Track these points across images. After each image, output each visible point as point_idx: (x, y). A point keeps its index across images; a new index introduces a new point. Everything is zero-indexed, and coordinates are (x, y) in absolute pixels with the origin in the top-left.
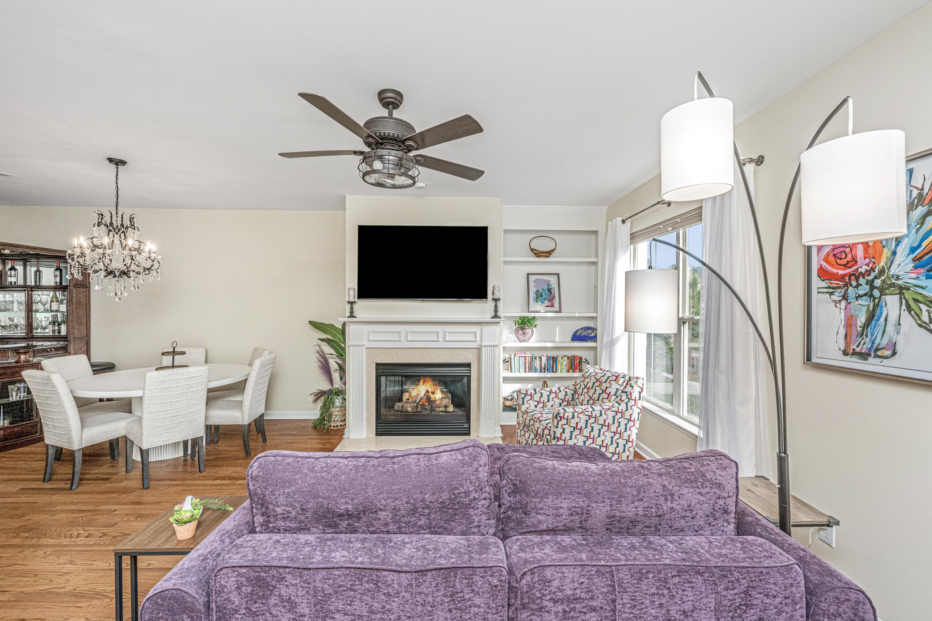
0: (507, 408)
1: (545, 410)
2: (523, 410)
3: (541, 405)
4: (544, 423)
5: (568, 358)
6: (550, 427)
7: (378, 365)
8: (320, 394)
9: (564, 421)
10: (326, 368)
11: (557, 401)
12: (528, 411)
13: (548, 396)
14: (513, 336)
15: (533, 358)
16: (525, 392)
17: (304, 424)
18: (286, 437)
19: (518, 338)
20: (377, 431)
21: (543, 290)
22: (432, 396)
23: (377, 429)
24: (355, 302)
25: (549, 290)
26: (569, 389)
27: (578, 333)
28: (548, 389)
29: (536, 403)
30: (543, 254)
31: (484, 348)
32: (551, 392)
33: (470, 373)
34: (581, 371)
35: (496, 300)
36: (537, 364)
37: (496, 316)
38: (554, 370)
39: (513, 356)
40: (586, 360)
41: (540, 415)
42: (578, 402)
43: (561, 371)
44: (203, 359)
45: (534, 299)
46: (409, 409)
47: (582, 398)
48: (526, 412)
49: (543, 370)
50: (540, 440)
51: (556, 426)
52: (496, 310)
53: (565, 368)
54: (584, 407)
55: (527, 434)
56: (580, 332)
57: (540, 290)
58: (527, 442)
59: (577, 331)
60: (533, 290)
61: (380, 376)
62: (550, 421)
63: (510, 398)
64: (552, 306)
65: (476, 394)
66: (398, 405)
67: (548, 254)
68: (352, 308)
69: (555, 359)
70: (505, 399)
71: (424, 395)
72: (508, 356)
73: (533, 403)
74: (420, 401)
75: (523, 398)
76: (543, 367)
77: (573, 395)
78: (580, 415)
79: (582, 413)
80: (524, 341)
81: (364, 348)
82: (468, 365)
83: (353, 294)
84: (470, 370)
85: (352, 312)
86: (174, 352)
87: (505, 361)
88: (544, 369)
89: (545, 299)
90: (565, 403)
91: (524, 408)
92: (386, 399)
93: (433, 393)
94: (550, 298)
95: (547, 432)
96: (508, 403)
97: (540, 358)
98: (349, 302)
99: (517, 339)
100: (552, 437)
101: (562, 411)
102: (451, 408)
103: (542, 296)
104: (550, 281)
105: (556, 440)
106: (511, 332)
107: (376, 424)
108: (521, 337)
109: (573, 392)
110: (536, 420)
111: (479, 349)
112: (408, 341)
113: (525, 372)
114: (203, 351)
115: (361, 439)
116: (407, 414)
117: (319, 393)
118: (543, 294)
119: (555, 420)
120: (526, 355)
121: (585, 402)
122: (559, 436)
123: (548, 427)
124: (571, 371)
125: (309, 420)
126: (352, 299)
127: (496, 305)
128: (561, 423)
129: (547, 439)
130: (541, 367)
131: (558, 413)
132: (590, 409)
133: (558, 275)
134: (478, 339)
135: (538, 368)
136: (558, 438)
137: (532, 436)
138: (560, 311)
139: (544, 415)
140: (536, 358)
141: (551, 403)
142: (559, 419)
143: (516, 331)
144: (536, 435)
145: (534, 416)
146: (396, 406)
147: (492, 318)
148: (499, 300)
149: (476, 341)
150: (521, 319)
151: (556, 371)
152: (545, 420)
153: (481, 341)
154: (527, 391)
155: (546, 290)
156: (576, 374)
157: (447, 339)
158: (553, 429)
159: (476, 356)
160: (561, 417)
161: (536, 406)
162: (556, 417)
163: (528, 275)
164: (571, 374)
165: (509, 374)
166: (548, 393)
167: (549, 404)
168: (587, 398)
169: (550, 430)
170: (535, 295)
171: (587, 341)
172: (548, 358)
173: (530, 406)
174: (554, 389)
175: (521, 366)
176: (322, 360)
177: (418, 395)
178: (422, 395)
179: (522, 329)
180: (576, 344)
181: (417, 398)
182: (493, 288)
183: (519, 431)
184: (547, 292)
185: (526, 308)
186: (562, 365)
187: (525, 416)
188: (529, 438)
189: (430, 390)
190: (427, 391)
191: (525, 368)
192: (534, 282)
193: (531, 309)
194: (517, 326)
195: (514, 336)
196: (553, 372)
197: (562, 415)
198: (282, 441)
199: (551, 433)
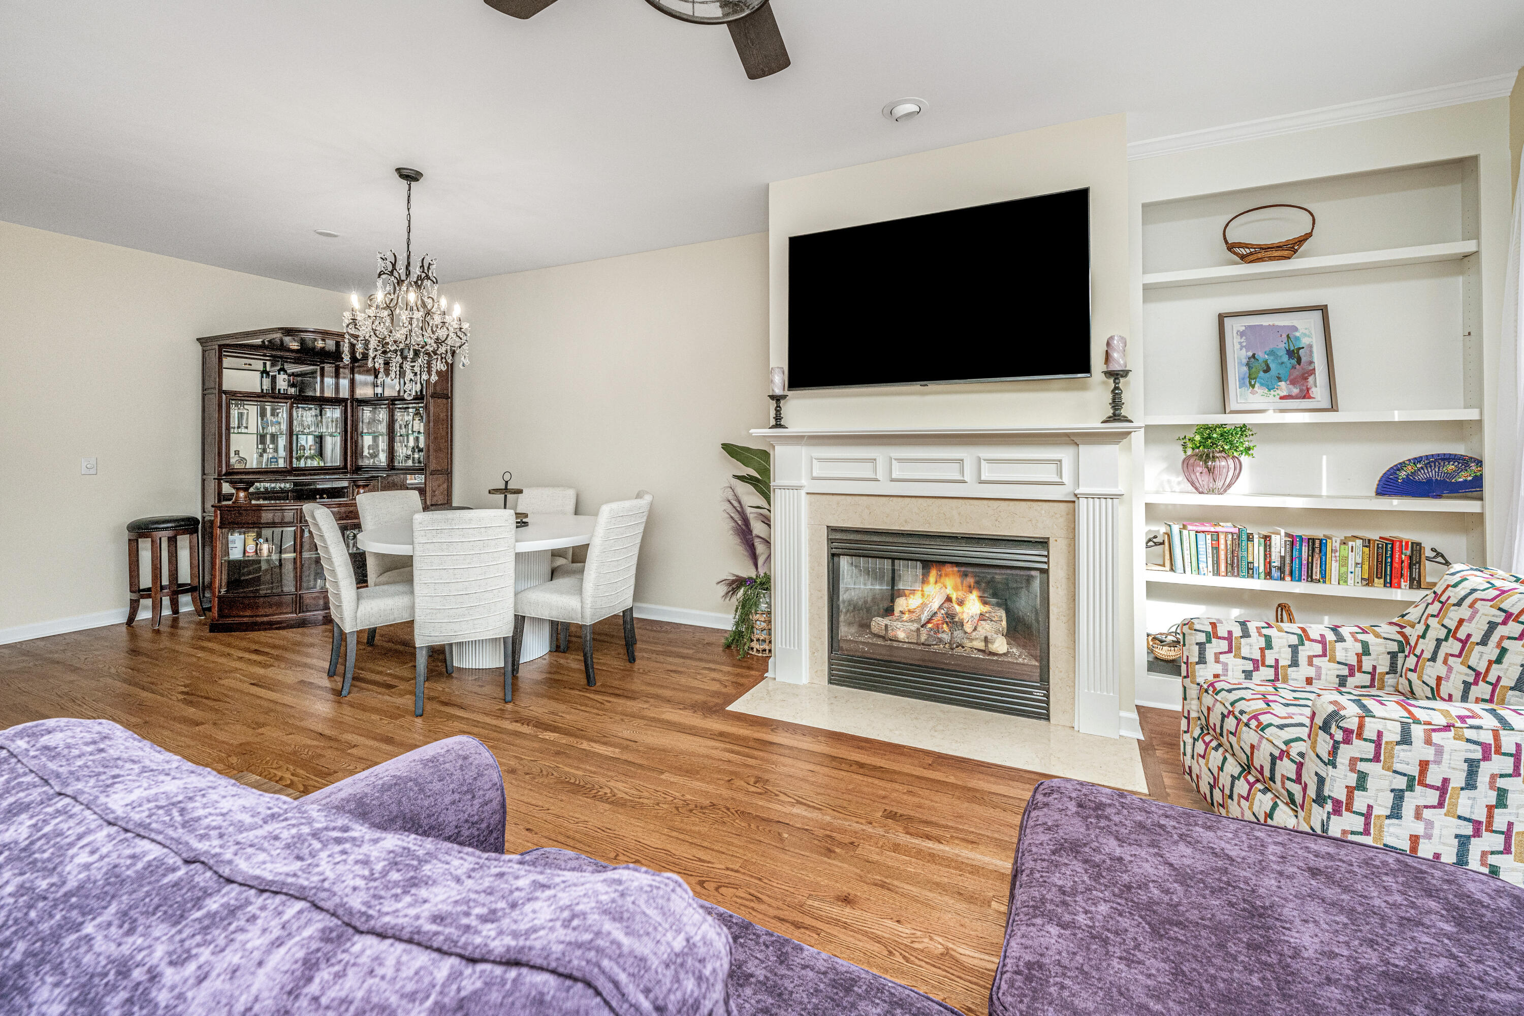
0: (1159, 665)
1: (1282, 693)
2: (1200, 680)
3: (1266, 673)
4: (1280, 737)
5: (1367, 543)
6: (1301, 755)
7: (832, 529)
8: (736, 583)
9: (1361, 748)
10: (744, 532)
11: (1330, 671)
12: (1218, 686)
13: (1294, 649)
14: (1178, 481)
15: (1241, 539)
16: (1209, 629)
17: (708, 638)
18: (671, 659)
19: (1193, 484)
20: (830, 675)
21: (1272, 353)
22: (958, 608)
23: (830, 669)
24: (784, 397)
25: (1294, 354)
26: (1377, 636)
27: (1403, 474)
28: (1294, 628)
29: (1249, 666)
30: (1269, 254)
31: (1083, 502)
32: (1304, 636)
33: (1047, 563)
34: (1416, 583)
35: (1116, 375)
36: (1256, 552)
37: (1116, 417)
38: (1316, 576)
39: (1176, 529)
40: (1439, 554)
41: (1261, 705)
42: (1416, 683)
43: (1342, 579)
44: (571, 507)
45: (1242, 380)
46: (901, 635)
47: (1432, 672)
48: (1210, 688)
49: (1275, 573)
50: (1259, 786)
51: (1325, 757)
52: (1116, 402)
53: (1355, 574)
54: (1457, 709)
55: (1216, 757)
56: (1410, 469)
57: (1261, 355)
58: (1216, 780)
59: (1400, 467)
60: (1237, 355)
61: (839, 555)
62: (1303, 732)
63: (1171, 638)
64: (1306, 395)
65: (1064, 619)
66: (878, 623)
67: (1290, 248)
68: (778, 410)
69: (1317, 546)
70: (1158, 640)
71: (940, 608)
72: (1163, 529)
73: (1235, 667)
74: (928, 622)
75: (1201, 646)
76: (1276, 563)
77: (1393, 656)
78: (1436, 737)
79: (1447, 728)
80: (1211, 491)
81: (803, 493)
82: (1043, 543)
83: (779, 381)
84: (1047, 556)
85: (778, 418)
86: (506, 488)
87: (1152, 542)
88: (1281, 569)
89: (1279, 379)
90: (1362, 679)
91: (1204, 674)
92: (855, 608)
93: (961, 603)
94: (1296, 373)
95: (1286, 768)
96: (1165, 652)
97: (1267, 538)
98: (772, 397)
99: (1190, 488)
100: (1312, 793)
101: (1351, 711)
102: (1000, 645)
103: (1267, 370)
104: (1295, 329)
105: (1329, 807)
106: (1170, 469)
107: (830, 658)
108: (1204, 480)
109: (1394, 647)
110: (1245, 718)
111: (1072, 502)
112: (892, 480)
113: (1217, 572)
114: (571, 493)
115: (797, 686)
116: (895, 644)
117: (733, 582)
118: (1272, 366)
119: (1322, 736)
120: (1218, 529)
121: (1452, 686)
122: (1343, 798)
123: (1294, 753)
124: (1379, 582)
125: (718, 630)
126: (778, 391)
127: (1116, 388)
128: (1345, 753)
129: (1291, 795)
130: (1268, 563)
131: (1334, 716)
132: (1489, 722)
133: (1323, 310)
134: (1066, 478)
135: (1261, 566)
136: (1337, 803)
137: (1232, 768)
138: (1333, 407)
139: (1277, 709)
140: (1250, 538)
141: (1305, 670)
142: (1339, 736)
143: (1187, 464)
144: (1247, 768)
145: (1240, 706)
146: (873, 623)
147: (1104, 422)
148: (1125, 373)
149: (1062, 484)
150: (1201, 434)
151: (1324, 578)
152: (1281, 727)
153: (1077, 484)
154: (1214, 625)
155: (1283, 353)
156: (1401, 594)
157: (983, 478)
158: (1312, 767)
159: (1062, 521)
160: (1347, 732)
161: (1248, 675)
162: (1325, 727)
163: (1221, 318)
164: (1378, 592)
165: (1164, 576)
166: (1294, 640)
167: (1298, 675)
168: (1460, 674)
169: (1300, 766)
170: (1245, 369)
171: (1439, 496)
172: (1293, 541)
173: (1226, 669)
174: (1315, 631)
175: (1202, 558)
176: (736, 517)
177: (924, 605)
178: (935, 606)
179: (1206, 458)
180: (1396, 503)
181: (922, 611)
182: (1108, 344)
183: (1187, 738)
184: (1285, 358)
185: (1217, 403)
186: (1344, 562)
187: (1208, 700)
188: (1221, 769)
189: (954, 598)
190: (949, 599)
191: (1216, 563)
192: (1242, 334)
193: (1233, 405)
194: (1189, 452)
195: (1181, 478)
196: (1310, 579)
197: (1352, 724)
198: (658, 665)
199: (1305, 778)
